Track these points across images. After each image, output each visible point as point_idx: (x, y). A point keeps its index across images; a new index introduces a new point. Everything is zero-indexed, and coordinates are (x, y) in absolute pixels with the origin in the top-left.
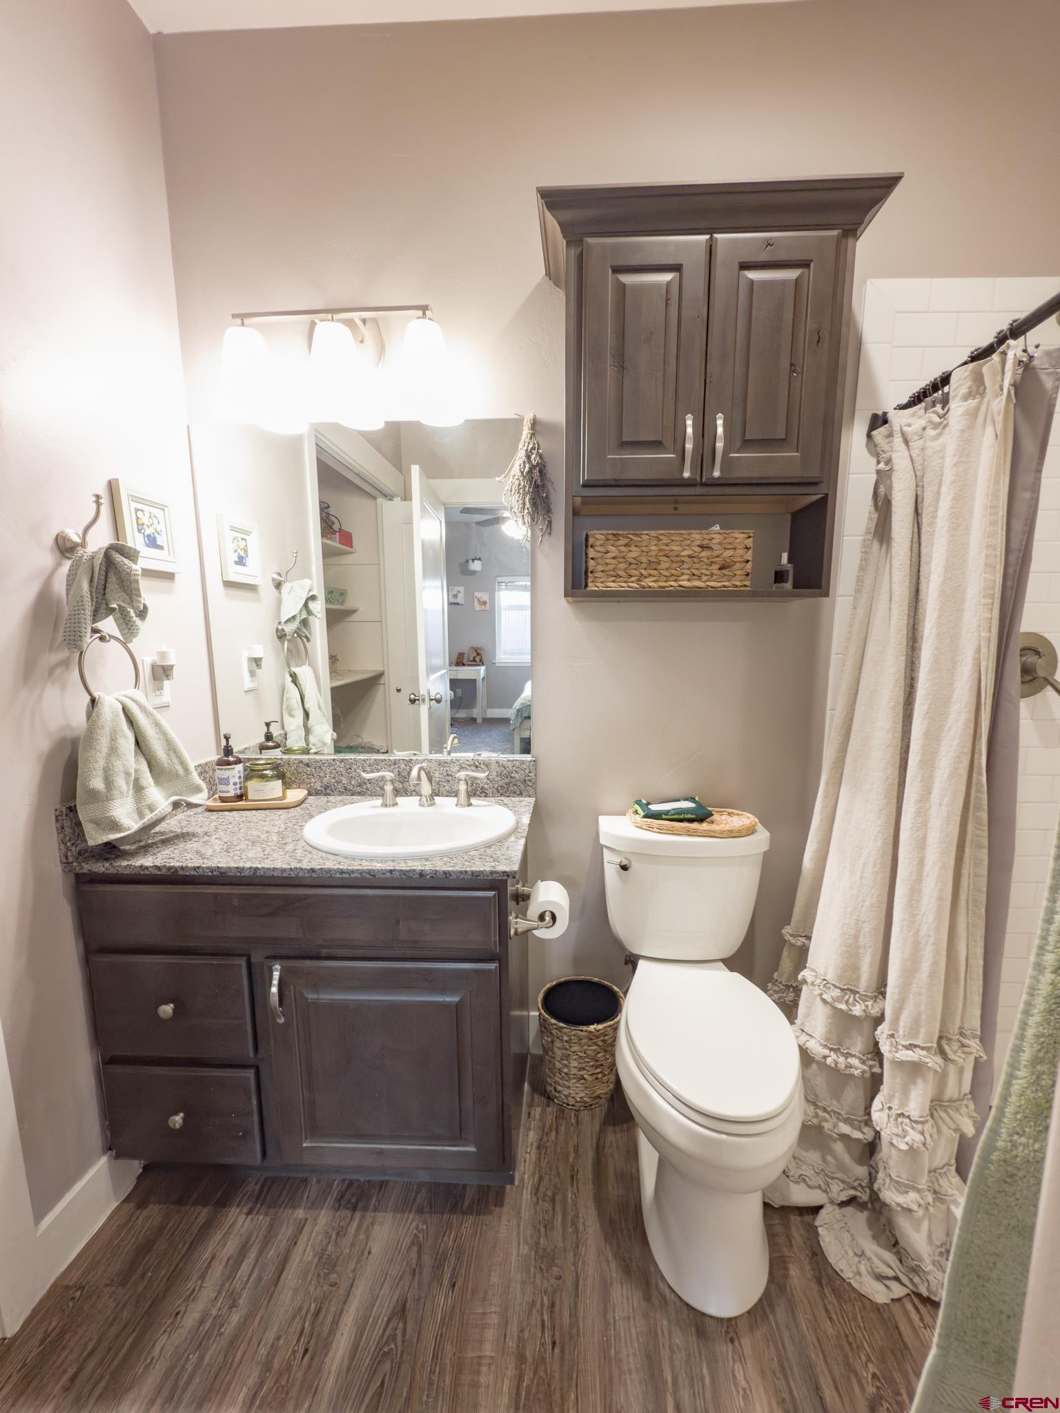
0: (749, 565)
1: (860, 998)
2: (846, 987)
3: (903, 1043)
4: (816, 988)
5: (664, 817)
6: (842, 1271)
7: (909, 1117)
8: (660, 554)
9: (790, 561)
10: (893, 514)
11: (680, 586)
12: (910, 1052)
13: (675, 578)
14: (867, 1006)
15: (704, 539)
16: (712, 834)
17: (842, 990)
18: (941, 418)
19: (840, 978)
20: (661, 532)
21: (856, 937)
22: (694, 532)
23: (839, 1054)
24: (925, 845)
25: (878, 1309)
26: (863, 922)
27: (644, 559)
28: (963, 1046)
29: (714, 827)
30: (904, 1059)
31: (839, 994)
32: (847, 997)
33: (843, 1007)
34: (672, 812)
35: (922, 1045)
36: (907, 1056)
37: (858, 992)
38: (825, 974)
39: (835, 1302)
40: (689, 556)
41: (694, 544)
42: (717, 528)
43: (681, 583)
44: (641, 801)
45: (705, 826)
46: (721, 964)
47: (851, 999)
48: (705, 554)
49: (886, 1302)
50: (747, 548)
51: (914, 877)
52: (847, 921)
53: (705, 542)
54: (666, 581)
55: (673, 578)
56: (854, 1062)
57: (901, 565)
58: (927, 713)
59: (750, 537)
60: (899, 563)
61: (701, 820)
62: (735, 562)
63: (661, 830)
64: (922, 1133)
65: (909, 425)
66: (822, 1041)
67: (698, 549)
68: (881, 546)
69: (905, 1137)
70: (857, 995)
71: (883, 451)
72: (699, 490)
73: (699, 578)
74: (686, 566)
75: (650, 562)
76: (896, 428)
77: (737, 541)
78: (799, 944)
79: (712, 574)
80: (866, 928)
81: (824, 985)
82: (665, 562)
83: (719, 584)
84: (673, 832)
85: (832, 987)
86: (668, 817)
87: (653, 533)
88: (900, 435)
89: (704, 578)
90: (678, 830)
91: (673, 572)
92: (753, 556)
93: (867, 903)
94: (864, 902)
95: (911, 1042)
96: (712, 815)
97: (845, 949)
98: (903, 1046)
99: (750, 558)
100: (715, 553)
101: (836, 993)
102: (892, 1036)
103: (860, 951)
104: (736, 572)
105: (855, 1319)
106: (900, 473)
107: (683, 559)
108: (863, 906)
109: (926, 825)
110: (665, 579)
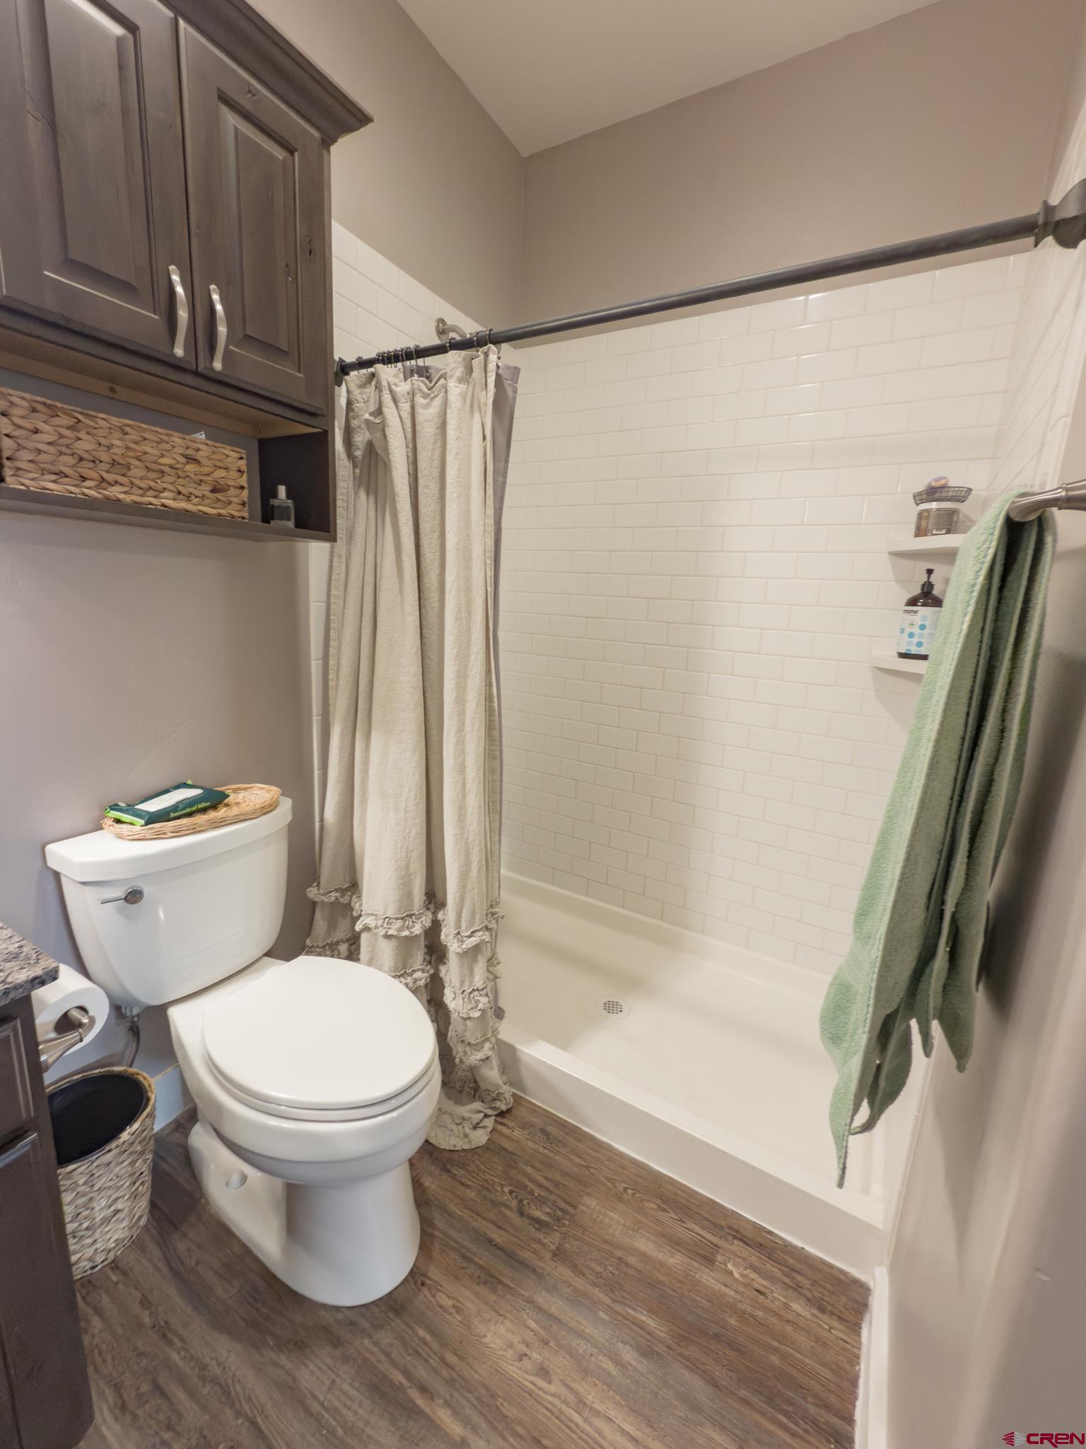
0: (245, 493)
1: (416, 919)
2: (405, 915)
3: (467, 934)
4: (380, 929)
5: (172, 815)
6: (455, 1146)
7: (478, 990)
8: (130, 454)
9: (289, 496)
10: (393, 469)
11: (163, 505)
12: (473, 939)
13: (155, 493)
14: (422, 922)
15: (188, 448)
16: (242, 818)
17: (402, 918)
18: (429, 390)
19: (399, 910)
20: (127, 422)
21: (407, 867)
22: (174, 434)
23: (405, 976)
24: (464, 767)
25: (486, 1148)
26: (412, 851)
27: (104, 456)
28: (493, 914)
29: (235, 811)
30: (470, 946)
31: (401, 924)
32: (407, 922)
33: (406, 933)
34: (181, 806)
35: (478, 928)
36: (472, 943)
37: (413, 914)
38: (385, 912)
39: (463, 1172)
40: (171, 467)
41: (174, 450)
42: (201, 436)
43: (164, 501)
44: (117, 805)
45: (222, 812)
46: (267, 959)
47: (411, 923)
48: (191, 468)
49: (488, 1138)
50: (239, 471)
51: (460, 796)
52: (398, 856)
53: (190, 452)
54: (142, 496)
55: (151, 493)
56: (418, 975)
57: (407, 520)
58: (457, 656)
59: (241, 458)
60: (405, 518)
61: (214, 807)
62: (229, 486)
63: (178, 833)
64: (487, 995)
65: (396, 385)
66: (392, 974)
67: (182, 460)
68: (368, 496)
69: (477, 1006)
70: (414, 917)
71: (356, 400)
72: (190, 379)
73: (188, 498)
74: (167, 478)
75: (114, 463)
76: (384, 383)
77: (229, 459)
78: (333, 899)
79: (203, 496)
80: (415, 855)
81: (387, 923)
82: (136, 467)
83: (214, 511)
84: (195, 831)
85: (394, 921)
86: (177, 814)
87: (115, 421)
88: (388, 392)
89: (196, 501)
90: (201, 826)
91: (152, 484)
92: (249, 482)
93: (413, 834)
94: (410, 833)
95: (471, 930)
96: (228, 796)
97: (400, 882)
98: (467, 937)
99: (245, 484)
100: (205, 470)
101: (399, 923)
102: (458, 933)
103: (411, 877)
104: (231, 499)
105: (480, 1170)
106: (393, 429)
107: (164, 468)
108: (409, 837)
109: (464, 751)
110: (140, 492)
